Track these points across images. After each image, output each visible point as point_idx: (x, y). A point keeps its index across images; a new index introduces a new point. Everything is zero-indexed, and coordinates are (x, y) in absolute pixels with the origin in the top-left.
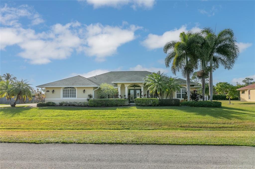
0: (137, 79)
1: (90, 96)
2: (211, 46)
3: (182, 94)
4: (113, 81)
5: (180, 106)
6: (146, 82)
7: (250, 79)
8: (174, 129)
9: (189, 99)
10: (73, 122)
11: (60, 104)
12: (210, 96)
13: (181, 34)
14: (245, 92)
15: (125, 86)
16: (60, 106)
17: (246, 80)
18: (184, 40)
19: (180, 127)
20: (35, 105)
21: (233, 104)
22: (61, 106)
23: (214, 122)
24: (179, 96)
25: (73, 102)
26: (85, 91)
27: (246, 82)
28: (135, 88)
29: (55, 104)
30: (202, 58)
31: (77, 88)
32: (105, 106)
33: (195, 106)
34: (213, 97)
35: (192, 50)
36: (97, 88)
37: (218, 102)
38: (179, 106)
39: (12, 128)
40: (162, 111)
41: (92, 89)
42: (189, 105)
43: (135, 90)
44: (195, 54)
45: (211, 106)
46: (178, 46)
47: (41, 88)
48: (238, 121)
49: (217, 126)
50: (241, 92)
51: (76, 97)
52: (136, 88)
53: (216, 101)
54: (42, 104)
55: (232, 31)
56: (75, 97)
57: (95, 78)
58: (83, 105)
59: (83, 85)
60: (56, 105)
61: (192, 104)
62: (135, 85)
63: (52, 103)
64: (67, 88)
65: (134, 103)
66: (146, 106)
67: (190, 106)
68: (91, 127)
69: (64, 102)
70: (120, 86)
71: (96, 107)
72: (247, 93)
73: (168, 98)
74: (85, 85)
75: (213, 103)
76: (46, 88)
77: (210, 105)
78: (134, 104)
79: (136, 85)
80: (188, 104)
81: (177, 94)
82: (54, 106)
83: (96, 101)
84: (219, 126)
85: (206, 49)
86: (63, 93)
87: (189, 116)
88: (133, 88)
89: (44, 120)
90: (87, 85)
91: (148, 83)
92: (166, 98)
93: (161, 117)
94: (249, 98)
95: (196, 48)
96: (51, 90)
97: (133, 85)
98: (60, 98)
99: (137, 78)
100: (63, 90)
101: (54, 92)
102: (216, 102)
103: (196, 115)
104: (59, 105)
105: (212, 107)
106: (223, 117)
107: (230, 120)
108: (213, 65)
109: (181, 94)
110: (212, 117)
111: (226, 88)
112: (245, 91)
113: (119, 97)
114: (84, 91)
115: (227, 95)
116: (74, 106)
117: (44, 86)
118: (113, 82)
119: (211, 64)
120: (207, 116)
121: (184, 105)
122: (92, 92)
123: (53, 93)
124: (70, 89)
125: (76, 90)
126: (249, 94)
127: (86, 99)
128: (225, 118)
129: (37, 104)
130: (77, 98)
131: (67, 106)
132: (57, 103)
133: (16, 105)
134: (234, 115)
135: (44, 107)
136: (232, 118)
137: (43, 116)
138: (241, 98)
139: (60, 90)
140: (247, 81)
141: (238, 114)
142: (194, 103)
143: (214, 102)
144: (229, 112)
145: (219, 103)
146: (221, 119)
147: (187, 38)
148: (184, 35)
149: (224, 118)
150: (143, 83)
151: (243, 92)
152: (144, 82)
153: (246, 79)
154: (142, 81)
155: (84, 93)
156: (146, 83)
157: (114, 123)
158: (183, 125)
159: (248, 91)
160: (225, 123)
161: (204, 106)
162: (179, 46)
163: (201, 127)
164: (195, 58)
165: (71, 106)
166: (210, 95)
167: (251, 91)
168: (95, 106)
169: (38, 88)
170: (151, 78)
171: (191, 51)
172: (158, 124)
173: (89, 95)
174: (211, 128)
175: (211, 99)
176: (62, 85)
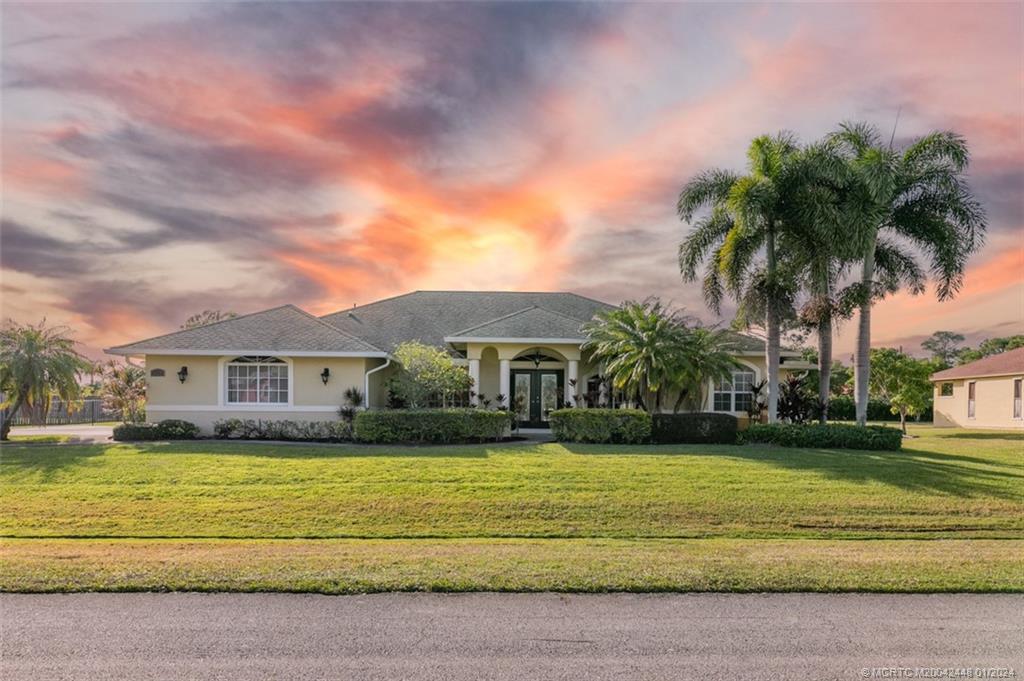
0: (551, 329)
1: (354, 397)
2: (876, 201)
3: (737, 395)
4: (451, 334)
5: (741, 444)
6: (594, 341)
7: (953, 338)
8: (777, 534)
9: (772, 416)
10: (341, 508)
11: (221, 433)
12: (859, 404)
13: (758, 142)
14: (954, 389)
15: (500, 358)
16: (217, 438)
17: (936, 339)
18: (767, 168)
19: (795, 526)
20: (102, 432)
21: (915, 437)
22: (222, 438)
23: (913, 509)
24: (722, 401)
25: (278, 422)
26: (330, 372)
27: (937, 348)
28: (537, 364)
29: (194, 429)
30: (840, 251)
31: (295, 359)
32: (425, 438)
33: (800, 446)
34: (868, 407)
35: (800, 213)
36: (383, 361)
37: (891, 430)
38: (734, 444)
39: (88, 535)
40: (680, 461)
41: (362, 367)
42: (777, 440)
43: (536, 375)
44: (813, 231)
45: (863, 443)
46: (747, 193)
47: (124, 358)
48: (1001, 504)
49: (937, 523)
50: (936, 391)
51: (286, 401)
52: (544, 365)
53: (880, 424)
54: (139, 429)
55: (962, 142)
56: (284, 398)
57: (352, 320)
58: (326, 433)
59: (321, 349)
60: (199, 435)
61: (791, 436)
62: (535, 355)
63: (185, 423)
64: (246, 361)
65: (548, 427)
66: (599, 443)
67: (782, 445)
68: (433, 530)
69: (237, 422)
70: (480, 357)
71: (387, 443)
72: (960, 392)
73: (681, 412)
74: (330, 349)
75: (871, 433)
76: (148, 357)
77: (859, 443)
78: (549, 431)
79: (542, 352)
80: (773, 434)
81: (716, 394)
82: (192, 437)
83: (389, 419)
84: (945, 523)
85: (862, 214)
86: (227, 381)
87: (803, 483)
88: (530, 365)
89: (205, 498)
90: (340, 350)
91: (603, 348)
92: (675, 411)
93: (700, 488)
94: (971, 415)
95: (819, 206)
96: (172, 370)
97: (533, 352)
98: (216, 403)
99: (549, 322)
100: (230, 367)
101: (187, 378)
102: (881, 430)
103: (830, 478)
104: (212, 432)
105: (866, 449)
106: (936, 486)
107: (971, 501)
108: (875, 278)
109: (729, 395)
110: (899, 491)
111: (894, 370)
112: (955, 384)
113: (475, 400)
114: (326, 373)
115: (895, 402)
116: (283, 437)
117: (137, 351)
118: (449, 339)
119: (867, 275)
120: (873, 485)
121: (756, 441)
122: (360, 380)
123: (183, 380)
124: (258, 364)
125: (286, 368)
126: (971, 396)
127: (335, 408)
128: (946, 493)
129: (115, 431)
130: (295, 404)
131: (252, 439)
132: (207, 426)
133: (9, 434)
134: (970, 480)
135: (157, 444)
136: (974, 494)
137: (189, 482)
138: (938, 412)
139: (217, 370)
140: (940, 345)
141: (984, 476)
142: (797, 434)
143: (873, 428)
144: (948, 470)
145: (894, 434)
146: (932, 494)
147: (777, 161)
148: (767, 148)
149: (942, 493)
150: (579, 345)
151: (947, 390)
152: (584, 342)
153: (935, 335)
154: (578, 336)
155: (325, 382)
156: (593, 348)
157: (521, 511)
158: (805, 519)
159: (967, 384)
160: (958, 513)
161: (837, 443)
162: (752, 197)
163: (876, 528)
164: (813, 247)
165: (272, 439)
166: (857, 401)
167: (980, 386)
168: (385, 439)
169: (113, 357)
170: (620, 327)
171: (795, 217)
172: (703, 515)
173: (349, 394)
174: (918, 531)
175: (862, 418)
176: (225, 347)
